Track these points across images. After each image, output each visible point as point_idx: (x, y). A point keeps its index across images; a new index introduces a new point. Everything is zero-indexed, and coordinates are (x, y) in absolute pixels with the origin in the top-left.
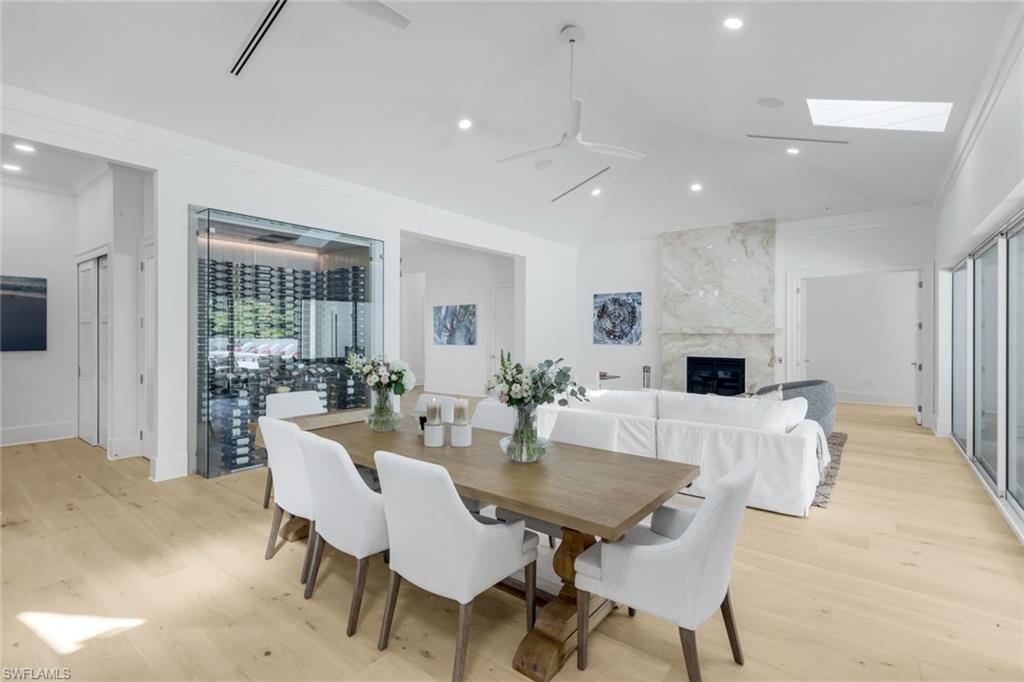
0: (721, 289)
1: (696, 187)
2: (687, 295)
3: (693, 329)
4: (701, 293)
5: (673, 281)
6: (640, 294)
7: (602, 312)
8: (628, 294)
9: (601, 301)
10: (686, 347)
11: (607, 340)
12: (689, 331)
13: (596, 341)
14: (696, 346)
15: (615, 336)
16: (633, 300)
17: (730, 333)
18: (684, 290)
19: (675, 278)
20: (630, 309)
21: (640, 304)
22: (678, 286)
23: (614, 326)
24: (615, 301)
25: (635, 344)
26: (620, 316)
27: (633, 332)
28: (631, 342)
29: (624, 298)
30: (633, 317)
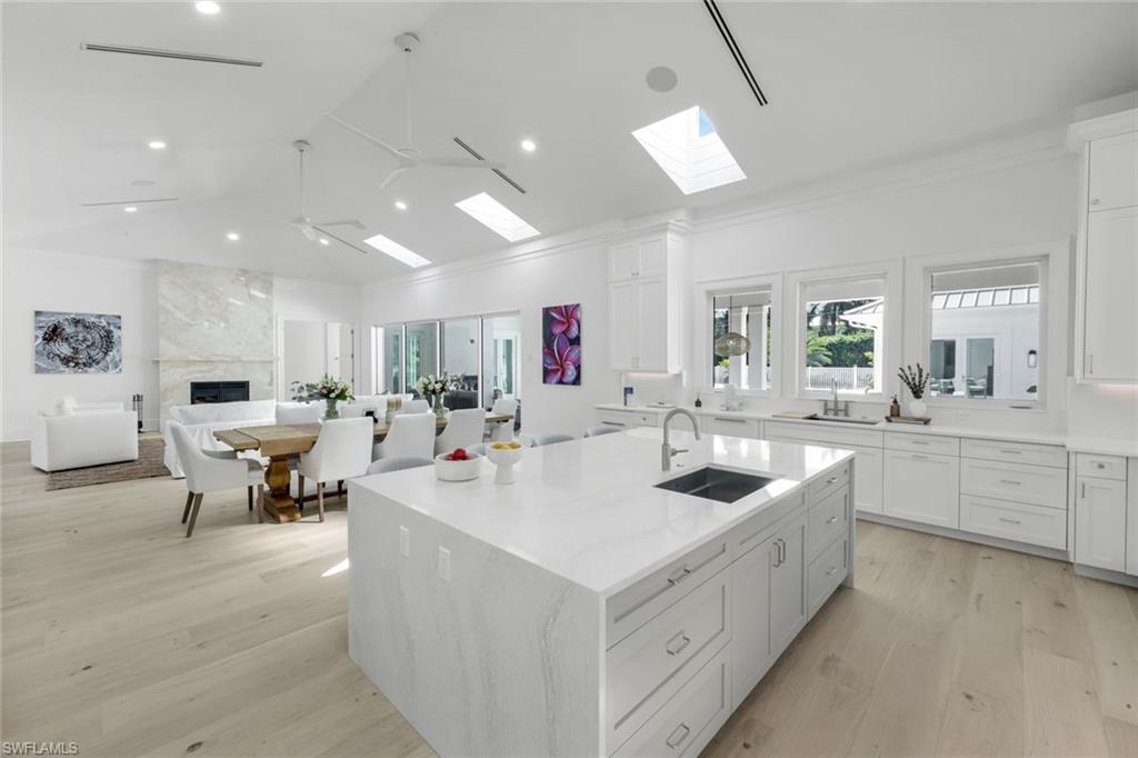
0: (227, 321)
1: (233, 237)
2: (190, 325)
3: (200, 356)
4: (206, 324)
5: (172, 309)
6: (119, 317)
7: (53, 334)
8: (100, 316)
9: (50, 321)
10: (190, 373)
11: (62, 368)
12: (192, 358)
13: (39, 370)
14: (202, 372)
15: (77, 364)
16: (109, 324)
17: (237, 360)
18: (187, 320)
19: (175, 307)
20: (103, 333)
21: (119, 328)
22: (179, 315)
23: (76, 351)
24: (76, 322)
25: (112, 372)
26: (85, 340)
27: (108, 358)
28: (106, 369)
29: (93, 319)
30: (108, 341)
